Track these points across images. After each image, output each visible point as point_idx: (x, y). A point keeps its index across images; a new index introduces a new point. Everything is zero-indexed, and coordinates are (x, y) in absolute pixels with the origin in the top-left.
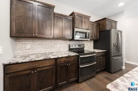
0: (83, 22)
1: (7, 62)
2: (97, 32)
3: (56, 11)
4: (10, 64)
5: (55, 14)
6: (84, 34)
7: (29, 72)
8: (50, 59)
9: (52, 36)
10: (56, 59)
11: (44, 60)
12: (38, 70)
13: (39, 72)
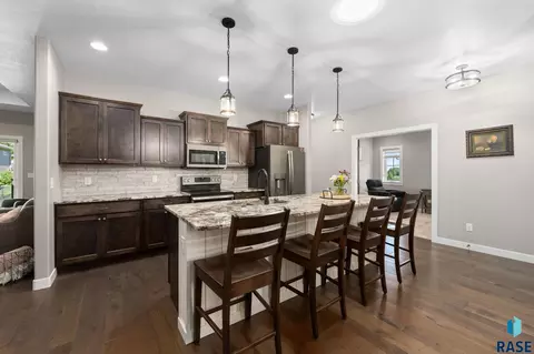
0: (210, 134)
1: (60, 202)
2: (250, 149)
3: (144, 112)
4: (65, 205)
5: (142, 117)
6: (212, 156)
7: (94, 218)
8: (130, 200)
9: (137, 161)
10: (142, 201)
11: (120, 201)
12: (109, 216)
13: (111, 220)
